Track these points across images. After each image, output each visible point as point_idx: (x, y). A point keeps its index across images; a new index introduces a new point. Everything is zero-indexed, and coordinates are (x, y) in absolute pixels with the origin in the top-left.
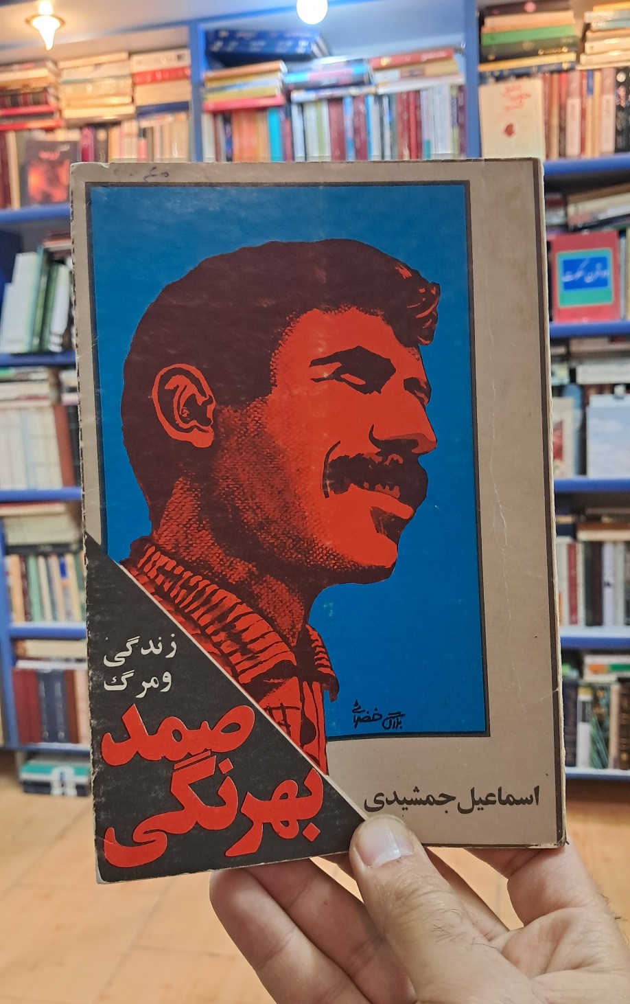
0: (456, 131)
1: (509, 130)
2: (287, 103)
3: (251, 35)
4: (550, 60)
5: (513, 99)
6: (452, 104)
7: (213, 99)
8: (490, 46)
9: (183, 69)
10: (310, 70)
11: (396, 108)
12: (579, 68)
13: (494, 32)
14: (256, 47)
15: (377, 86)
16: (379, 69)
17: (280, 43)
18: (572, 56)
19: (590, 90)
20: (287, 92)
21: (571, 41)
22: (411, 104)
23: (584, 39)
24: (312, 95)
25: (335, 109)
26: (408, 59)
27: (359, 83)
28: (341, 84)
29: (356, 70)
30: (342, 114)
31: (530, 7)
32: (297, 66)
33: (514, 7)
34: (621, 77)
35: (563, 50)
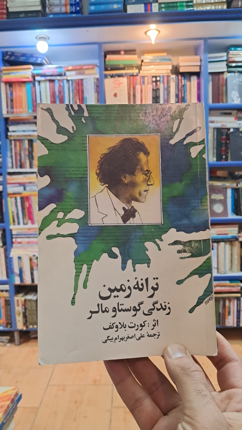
0: (96, 94)
1: (115, 95)
2: (33, 81)
3: (20, 55)
4: (130, 71)
5: (117, 84)
6: (95, 85)
7: (5, 77)
8: (108, 65)
10: (42, 69)
11: (74, 85)
12: (140, 75)
13: (110, 60)
14: (22, 59)
15: (67, 76)
16: (68, 70)
17: (31, 59)
18: (137, 71)
19: (144, 83)
20: (34, 77)
21: (137, 65)
22: (79, 85)
23: (141, 65)
24: (43, 78)
25: (52, 84)
26: (78, 68)
27: (60, 75)
28: (54, 75)
29: (59, 71)
30: (54, 86)
31: (122, 53)
32: (37, 67)
33: (117, 52)
34: (154, 79)
35: (134, 68)
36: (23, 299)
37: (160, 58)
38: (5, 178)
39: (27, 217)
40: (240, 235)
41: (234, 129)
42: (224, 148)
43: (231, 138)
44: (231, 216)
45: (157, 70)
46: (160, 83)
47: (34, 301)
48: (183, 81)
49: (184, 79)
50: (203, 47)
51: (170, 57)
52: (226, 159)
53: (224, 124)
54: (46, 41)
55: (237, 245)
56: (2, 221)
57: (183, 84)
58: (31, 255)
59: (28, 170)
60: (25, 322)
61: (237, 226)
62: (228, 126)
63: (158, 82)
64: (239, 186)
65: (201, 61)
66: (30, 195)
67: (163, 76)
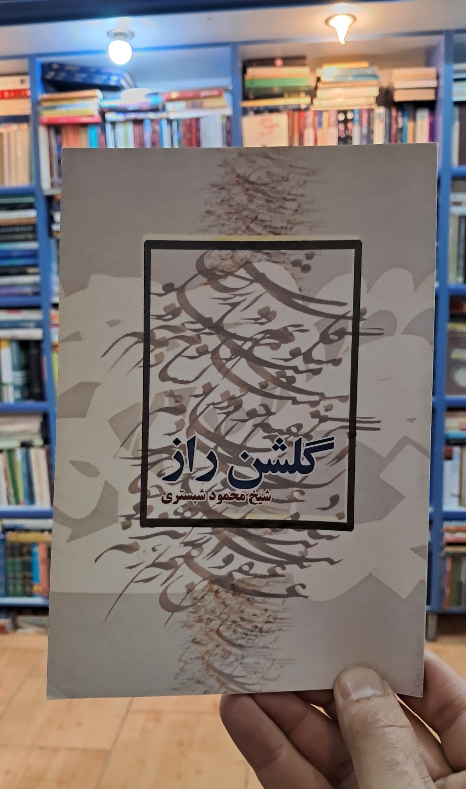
2: (102, 124)
3: (76, 69)
4: (293, 101)
5: (266, 128)
6: (223, 128)
7: (47, 115)
8: (250, 89)
9: (25, 90)
10: (119, 98)
11: (182, 129)
12: (313, 108)
13: (252, 81)
14: (80, 78)
15: (169, 113)
16: (171, 100)
17: (98, 77)
18: (307, 100)
19: (320, 124)
20: (102, 113)
21: (307, 89)
22: (192, 128)
23: (316, 88)
24: (121, 117)
25: (138, 128)
26: (191, 95)
27: (155, 110)
28: (143, 109)
29: (153, 101)
30: (143, 131)
31: (279, 62)
32: (110, 94)
33: (268, 62)
34: (341, 117)
35: (301, 95)
37: (355, 73)
38: (47, 315)
45: (347, 98)
46: (354, 125)
48: (400, 120)
49: (403, 116)
50: (442, 49)
51: (375, 70)
54: (127, 41)
56: (41, 397)
57: (400, 125)
63: (349, 123)
65: (438, 78)
67: (360, 111)
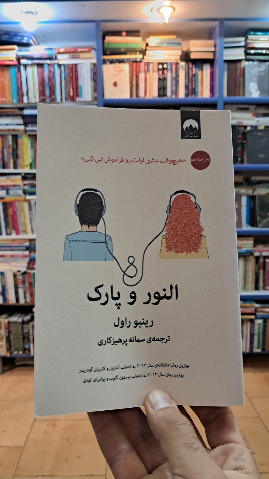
0: (93, 83)
1: (115, 84)
2: (18, 65)
3: (3, 32)
4: (132, 57)
5: (116, 71)
6: (91, 71)
8: (107, 49)
10: (29, 51)
11: (67, 71)
12: (144, 61)
13: (109, 43)
14: (5, 38)
15: (59, 60)
16: (60, 53)
17: (16, 37)
18: (141, 56)
19: (148, 71)
20: (19, 59)
21: (140, 50)
22: (73, 70)
23: (146, 50)
24: (29, 62)
25: (40, 69)
26: (72, 50)
27: (50, 58)
28: (43, 58)
29: (49, 53)
30: (43, 71)
31: (124, 34)
32: (23, 48)
33: (118, 33)
34: (160, 67)
35: (137, 53)
36: (6, 321)
37: (168, 41)
39: (11, 226)
40: (255, 249)
41: (252, 127)
42: (239, 149)
43: (249, 137)
44: (246, 228)
46: (167, 72)
47: (19, 323)
48: (194, 70)
49: (195, 67)
50: (218, 30)
51: (179, 40)
52: (242, 162)
53: (241, 121)
55: (252, 260)
57: (194, 72)
58: (15, 270)
59: (11, 170)
60: (8, 347)
61: (252, 238)
62: (245, 123)
63: (165, 70)
64: (256, 193)
65: (215, 46)
66: (15, 201)
67: (171, 64)
